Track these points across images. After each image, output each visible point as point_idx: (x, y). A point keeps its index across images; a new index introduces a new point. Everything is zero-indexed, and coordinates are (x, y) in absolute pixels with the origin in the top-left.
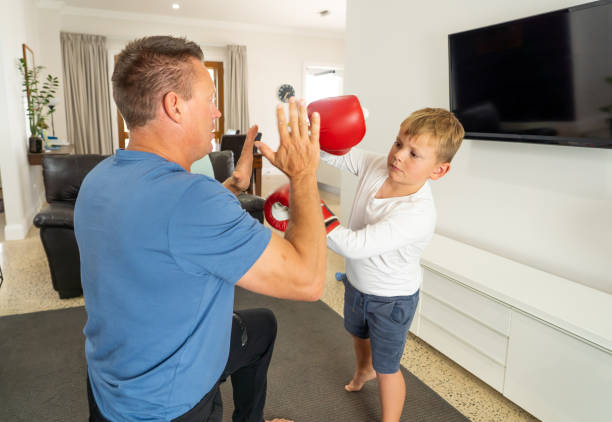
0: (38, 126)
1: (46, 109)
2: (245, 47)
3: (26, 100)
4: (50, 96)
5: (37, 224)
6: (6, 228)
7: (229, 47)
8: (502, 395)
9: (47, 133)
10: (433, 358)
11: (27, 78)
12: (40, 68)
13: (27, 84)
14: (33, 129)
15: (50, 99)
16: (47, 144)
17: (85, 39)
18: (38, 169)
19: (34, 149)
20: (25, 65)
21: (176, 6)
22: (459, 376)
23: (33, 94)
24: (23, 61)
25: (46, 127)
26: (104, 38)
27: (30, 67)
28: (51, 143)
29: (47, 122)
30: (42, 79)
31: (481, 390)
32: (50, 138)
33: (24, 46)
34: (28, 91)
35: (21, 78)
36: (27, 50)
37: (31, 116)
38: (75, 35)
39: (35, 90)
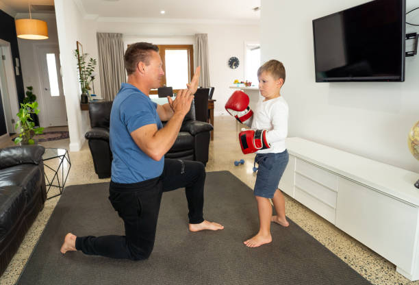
0: (85, 89)
1: (89, 78)
2: (206, 35)
3: (79, 73)
4: (92, 70)
5: (87, 137)
6: (71, 145)
7: (196, 35)
8: (334, 226)
9: (91, 92)
10: (301, 209)
11: (79, 60)
12: (86, 54)
13: (79, 64)
14: (83, 90)
15: (92, 72)
16: (91, 99)
17: (110, 36)
18: (86, 112)
19: (84, 101)
20: (78, 53)
21: (163, 12)
22: (314, 218)
23: (83, 70)
24: (77, 51)
25: (90, 89)
26: (121, 35)
27: (81, 55)
28: (92, 98)
29: (91, 86)
30: (87, 60)
31: (324, 224)
32: (92, 95)
33: (77, 42)
34: (80, 68)
35: (76, 61)
36: (79, 45)
37: (82, 82)
38: (105, 34)
39: (84, 68)
